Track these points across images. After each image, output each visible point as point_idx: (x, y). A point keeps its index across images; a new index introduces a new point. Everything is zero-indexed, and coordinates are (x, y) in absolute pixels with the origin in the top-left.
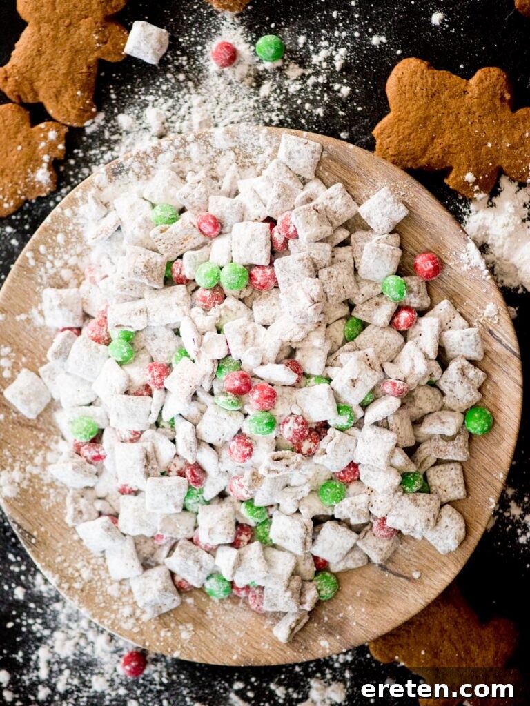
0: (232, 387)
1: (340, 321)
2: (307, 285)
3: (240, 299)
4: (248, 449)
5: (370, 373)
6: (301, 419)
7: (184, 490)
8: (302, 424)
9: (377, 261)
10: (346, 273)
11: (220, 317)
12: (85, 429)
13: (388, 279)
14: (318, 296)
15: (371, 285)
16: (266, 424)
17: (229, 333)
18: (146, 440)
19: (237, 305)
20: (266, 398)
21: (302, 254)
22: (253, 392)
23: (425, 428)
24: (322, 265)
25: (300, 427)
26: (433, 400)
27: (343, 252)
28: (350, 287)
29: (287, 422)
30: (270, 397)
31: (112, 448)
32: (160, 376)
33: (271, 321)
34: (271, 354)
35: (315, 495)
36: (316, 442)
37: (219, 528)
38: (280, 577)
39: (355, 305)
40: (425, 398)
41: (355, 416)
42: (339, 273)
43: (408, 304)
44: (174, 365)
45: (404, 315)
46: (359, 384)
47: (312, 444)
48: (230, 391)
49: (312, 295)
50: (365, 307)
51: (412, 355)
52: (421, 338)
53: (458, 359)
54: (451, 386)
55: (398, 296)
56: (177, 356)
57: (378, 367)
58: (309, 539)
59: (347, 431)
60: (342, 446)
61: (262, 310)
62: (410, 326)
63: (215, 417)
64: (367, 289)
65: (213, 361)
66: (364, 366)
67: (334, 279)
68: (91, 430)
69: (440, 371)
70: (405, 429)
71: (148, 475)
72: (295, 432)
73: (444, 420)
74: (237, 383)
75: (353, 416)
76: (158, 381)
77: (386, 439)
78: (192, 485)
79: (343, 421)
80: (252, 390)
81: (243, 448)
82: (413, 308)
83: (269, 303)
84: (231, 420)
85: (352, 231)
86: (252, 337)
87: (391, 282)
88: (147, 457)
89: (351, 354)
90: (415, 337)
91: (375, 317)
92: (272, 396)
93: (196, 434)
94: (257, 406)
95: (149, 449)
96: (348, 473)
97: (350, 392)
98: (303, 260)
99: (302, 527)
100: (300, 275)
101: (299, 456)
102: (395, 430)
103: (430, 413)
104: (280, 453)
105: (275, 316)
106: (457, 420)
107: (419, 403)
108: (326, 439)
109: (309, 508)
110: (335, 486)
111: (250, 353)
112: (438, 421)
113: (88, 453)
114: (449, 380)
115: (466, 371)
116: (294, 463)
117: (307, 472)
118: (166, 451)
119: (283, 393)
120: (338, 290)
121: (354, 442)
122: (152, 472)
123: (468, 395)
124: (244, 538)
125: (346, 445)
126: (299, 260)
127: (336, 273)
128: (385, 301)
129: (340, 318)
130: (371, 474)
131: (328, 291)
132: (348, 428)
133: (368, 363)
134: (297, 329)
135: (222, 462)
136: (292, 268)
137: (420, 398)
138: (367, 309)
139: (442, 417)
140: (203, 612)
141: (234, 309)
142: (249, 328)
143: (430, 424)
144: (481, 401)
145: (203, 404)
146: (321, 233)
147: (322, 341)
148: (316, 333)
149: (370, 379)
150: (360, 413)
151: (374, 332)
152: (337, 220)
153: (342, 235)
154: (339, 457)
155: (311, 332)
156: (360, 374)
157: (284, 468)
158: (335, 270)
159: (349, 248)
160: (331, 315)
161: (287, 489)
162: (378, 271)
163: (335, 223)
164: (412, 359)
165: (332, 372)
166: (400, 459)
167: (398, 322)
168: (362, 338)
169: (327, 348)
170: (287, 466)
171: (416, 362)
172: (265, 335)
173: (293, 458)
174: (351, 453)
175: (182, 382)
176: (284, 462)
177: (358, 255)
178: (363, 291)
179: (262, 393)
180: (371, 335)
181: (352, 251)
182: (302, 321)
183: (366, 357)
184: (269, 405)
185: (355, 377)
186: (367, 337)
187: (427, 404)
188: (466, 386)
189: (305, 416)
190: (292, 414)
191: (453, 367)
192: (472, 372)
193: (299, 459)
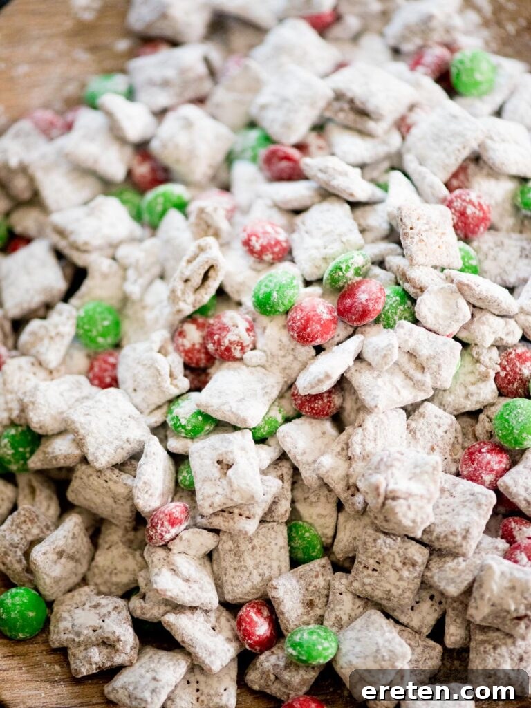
0: (363, 287)
1: (330, 533)
2: (421, 508)
3: (480, 411)
4: (257, 247)
5: (218, 501)
6: (237, 353)
7: (275, 130)
8: (228, 349)
9: (375, 648)
10: (394, 591)
11: (478, 361)
12: (472, 70)
13: (334, 645)
14: (392, 510)
15: (345, 618)
16: (270, 294)
17: (445, 344)
18: (387, 132)
19: (474, 398)
20: (308, 321)
21: (473, 544)
22: (331, 312)
23: (76, 525)
24: (433, 565)
25: (226, 342)
26: (106, 576)
27: (425, 616)
28: (367, 581)
29: (248, 330)
30: (305, 329)
31: (417, 85)
32: (462, 214)
33: (413, 425)
34: (363, 380)
35: (115, 303)
36: (187, 352)
37: (183, 139)
38: (47, 170)
39: (335, 572)
40: (120, 566)
41: (177, 434)
42: (401, 579)
43: (274, 649)
44: (462, 244)
45: (262, 628)
46: (215, 471)
47: (188, 344)
48: (359, 283)
49: (401, 501)
50: (320, 582)
51: (195, 586)
52: (209, 626)
53: (134, 654)
54: (104, 611)
55: (297, 638)
56: (471, 258)
57: (218, 522)
58: (62, 244)
59: (165, 409)
60: (150, 382)
61: (439, 426)
62: (239, 624)
63: (340, 235)
64: (345, 605)
65: (422, 290)
66: (237, 498)
67: (399, 565)
68: (464, 78)
69: (138, 614)
70: (97, 493)
71: (339, 96)
72: (224, 329)
73: (63, 560)
74: (362, 297)
75: (178, 430)
76: (457, 204)
77: (106, 447)
78: (272, 147)
79: (185, 411)
80: (336, 314)
81: (263, 241)
82: (262, 652)
83: (441, 444)
84: (317, 254)
85: (448, 653)
86: (412, 372)
87: (326, 645)
88: (363, 113)
89: (269, 499)
90: (218, 619)
91: (294, 582)
92: (302, 334)
93: (337, 197)
94: (306, 303)
95: (371, 125)
96: (106, 370)
97: (215, 449)
98: (464, 538)
99: (86, 243)
100: (445, 517)
101: (188, 310)
102: (108, 473)
103: (93, 559)
104: (213, 286)
105: (414, 437)
106: (48, 581)
107: (121, 549)
108: (179, 370)
109: (105, 276)
110: (103, 336)
111: (389, 347)
112: (70, 551)
113: (435, 53)
114: (114, 614)
115: (105, 651)
116: (183, 293)
117: (156, 312)
118: (350, 146)
119: (295, 358)
120: (379, 556)
121: (143, 406)
122: (337, 105)
123: (69, 626)
124: (143, 170)
125: (146, 389)
126: (467, 531)
127: (406, 574)
128: (305, 618)
129: (334, 537)
130: (77, 394)
131: (389, 541)
132: (169, 411)
133: (236, 511)
134: (370, 447)
135: (270, 207)
136: (465, 511)
137: (124, 557)
138: (316, 582)
139: (71, 565)
140: (93, 49)
141: (472, 389)
142: (428, 379)
143: (74, 537)
144: (46, 641)
145: (373, 242)
146: (482, 597)
147: (322, 471)
148: (341, 472)
149: (210, 494)
150: (175, 444)
151: (275, 564)
152: (483, 642)
153: (454, 634)
154: (140, 368)
155: (350, 466)
156: (230, 483)
157: (187, 274)
158: (410, 576)
159: (426, 631)
160: (350, 524)
161: (156, 270)
162: (357, 640)
163: (479, 637)
164: (187, 580)
165: (266, 454)
166: (61, 449)
167: (259, 612)
168: (279, 537)
169: (306, 473)
170: (186, 281)
171: (179, 581)
172: (399, 392)
173: (191, 298)
174: (130, 390)
175: (427, 223)
176: (197, 280)
177: (406, 634)
178: (347, 599)
179: (318, 322)
180: (274, 555)
181: (418, 632)
182: (375, 460)
183: (247, 513)
184: (293, 319)
185: (230, 472)
186: (276, 548)
187: (108, 563)
188: (85, 632)
189: (236, 364)
190: (254, 348)
191: (128, 636)
192: (97, 656)
193: (182, 305)
